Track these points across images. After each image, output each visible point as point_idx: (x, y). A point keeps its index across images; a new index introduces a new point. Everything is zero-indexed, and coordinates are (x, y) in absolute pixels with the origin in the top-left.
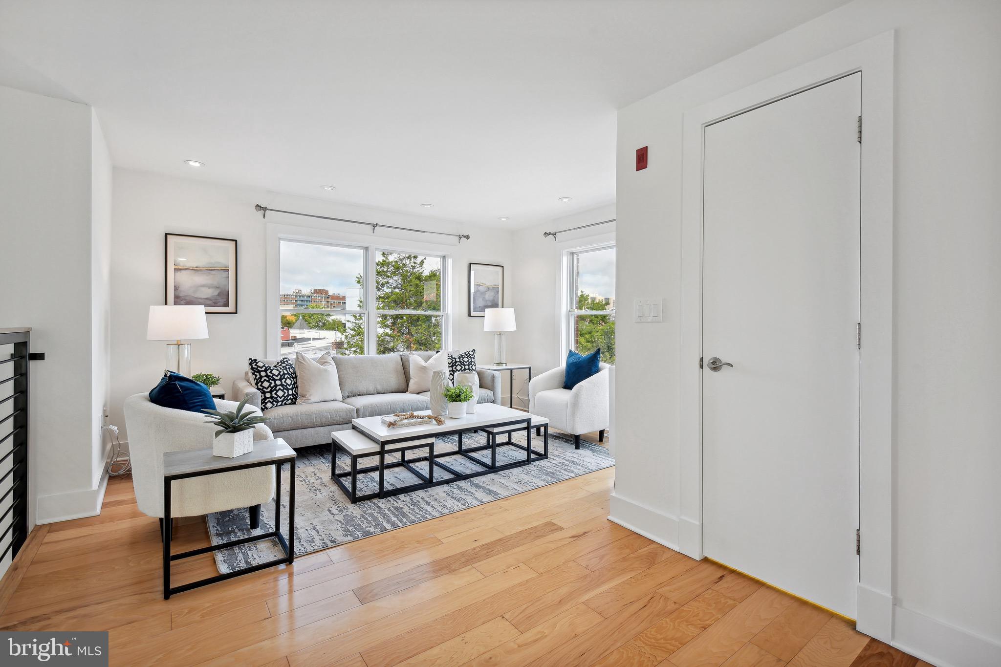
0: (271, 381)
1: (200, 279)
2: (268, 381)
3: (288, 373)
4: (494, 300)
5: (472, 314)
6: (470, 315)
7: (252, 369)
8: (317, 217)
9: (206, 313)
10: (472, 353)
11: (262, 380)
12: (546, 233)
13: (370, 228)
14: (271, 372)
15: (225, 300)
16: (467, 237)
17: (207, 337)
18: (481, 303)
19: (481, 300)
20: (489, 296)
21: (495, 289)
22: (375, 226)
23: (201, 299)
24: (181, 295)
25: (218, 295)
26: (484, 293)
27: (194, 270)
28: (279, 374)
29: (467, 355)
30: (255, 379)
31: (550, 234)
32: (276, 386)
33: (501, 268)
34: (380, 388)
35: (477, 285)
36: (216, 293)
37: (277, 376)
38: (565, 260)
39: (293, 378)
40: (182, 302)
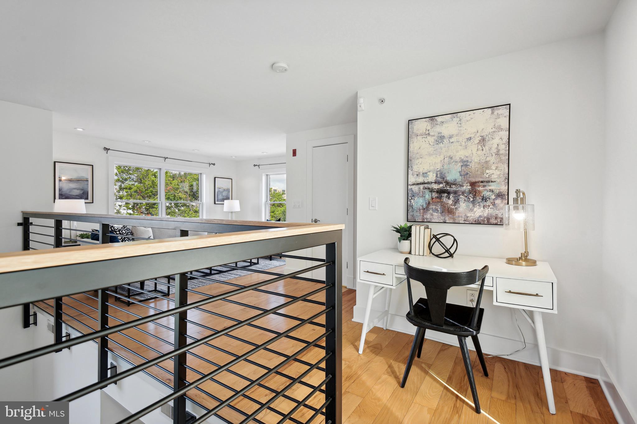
1: (73, 185)
3: (129, 232)
4: (227, 196)
5: (216, 203)
6: (215, 203)
8: (136, 154)
12: (254, 165)
13: (163, 159)
14: (122, 232)
15: (86, 196)
16: (214, 164)
18: (220, 197)
19: (221, 195)
20: (225, 194)
21: (228, 190)
22: (165, 158)
26: (222, 192)
27: (70, 180)
28: (126, 233)
31: (256, 165)
33: (231, 180)
35: (219, 188)
36: (81, 192)
38: (264, 178)
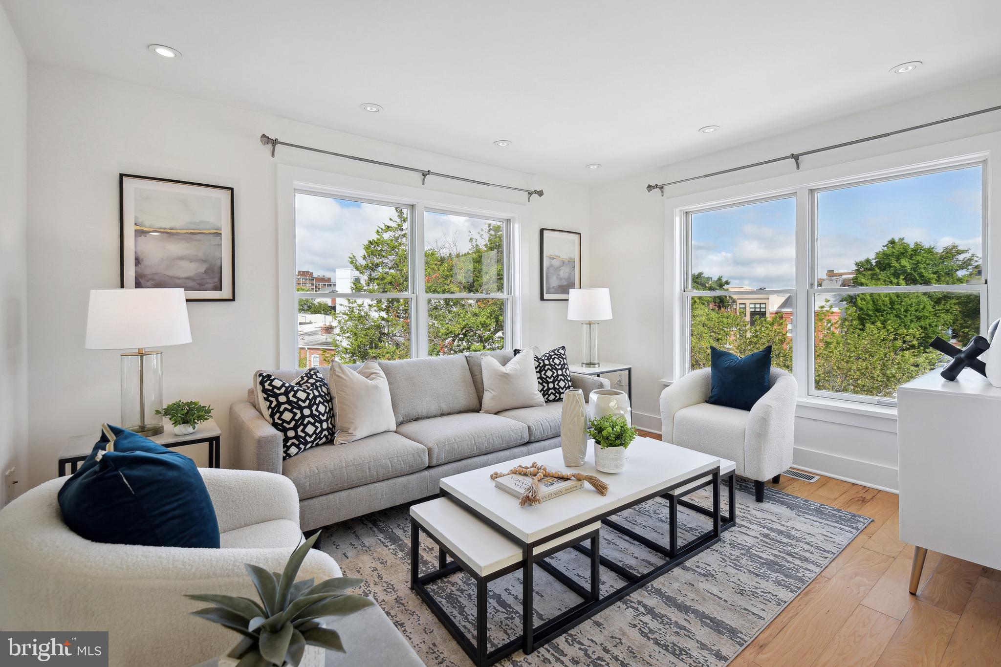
0: (295, 410)
1: (176, 248)
2: (291, 411)
3: (320, 395)
4: (569, 278)
5: (546, 296)
6: (542, 298)
7: (264, 391)
8: (349, 157)
9: (187, 300)
10: (562, 351)
11: (281, 409)
12: (649, 186)
13: (418, 177)
14: (294, 396)
15: (216, 280)
16: (540, 193)
17: (189, 340)
18: (554, 282)
19: (555, 278)
20: (564, 273)
21: (571, 262)
22: (425, 174)
23: (179, 278)
24: (147, 272)
25: (206, 272)
26: (558, 269)
27: (167, 233)
28: (307, 398)
29: (557, 355)
30: (269, 407)
31: (655, 187)
32: (303, 417)
33: (577, 236)
34: (445, 407)
35: (550, 258)
36: (202, 269)
37: (304, 401)
38: (678, 222)
39: (328, 402)
40: (149, 284)
